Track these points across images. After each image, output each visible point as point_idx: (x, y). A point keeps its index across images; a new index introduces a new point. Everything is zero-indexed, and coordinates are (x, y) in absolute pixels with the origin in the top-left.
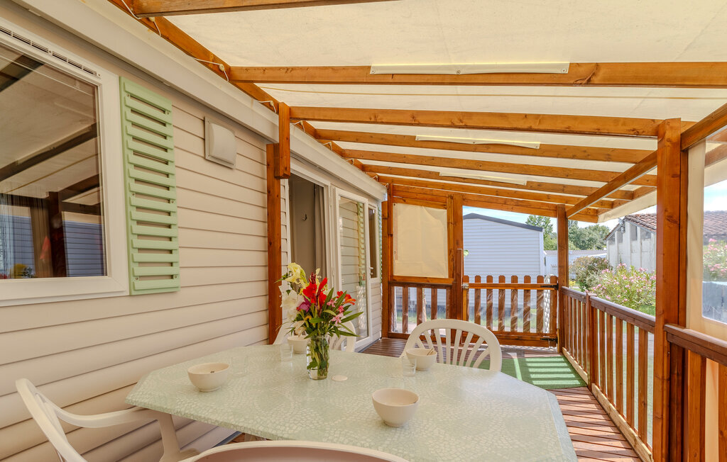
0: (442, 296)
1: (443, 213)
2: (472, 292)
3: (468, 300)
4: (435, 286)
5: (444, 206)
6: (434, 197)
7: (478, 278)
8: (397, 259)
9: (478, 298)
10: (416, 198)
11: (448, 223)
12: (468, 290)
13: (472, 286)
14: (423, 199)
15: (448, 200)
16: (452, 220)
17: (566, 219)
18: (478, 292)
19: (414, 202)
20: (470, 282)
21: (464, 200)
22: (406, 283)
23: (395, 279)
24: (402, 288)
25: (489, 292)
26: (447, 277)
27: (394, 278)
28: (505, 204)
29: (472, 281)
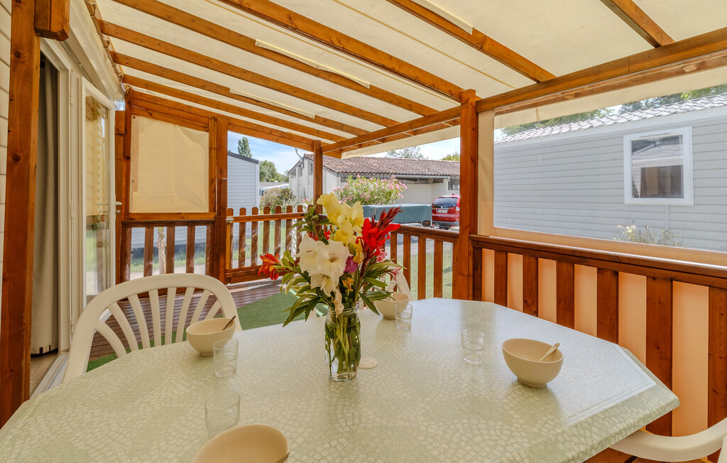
0: (201, 234)
1: (205, 136)
2: (236, 226)
3: (231, 237)
4: (191, 223)
5: (206, 129)
6: (193, 116)
7: (243, 211)
8: (136, 190)
9: (242, 233)
10: (168, 114)
11: (210, 149)
12: (232, 225)
13: (236, 219)
14: (177, 116)
15: (211, 123)
16: (214, 145)
17: (322, 155)
18: (243, 226)
19: (166, 118)
20: (234, 216)
21: (229, 124)
22: (149, 222)
23: (133, 217)
24: (144, 229)
25: (255, 226)
26: (207, 211)
27: (131, 216)
28: (271, 134)
29: (237, 214)
